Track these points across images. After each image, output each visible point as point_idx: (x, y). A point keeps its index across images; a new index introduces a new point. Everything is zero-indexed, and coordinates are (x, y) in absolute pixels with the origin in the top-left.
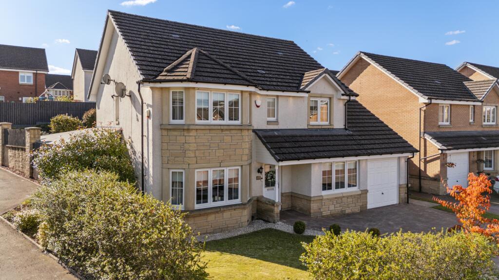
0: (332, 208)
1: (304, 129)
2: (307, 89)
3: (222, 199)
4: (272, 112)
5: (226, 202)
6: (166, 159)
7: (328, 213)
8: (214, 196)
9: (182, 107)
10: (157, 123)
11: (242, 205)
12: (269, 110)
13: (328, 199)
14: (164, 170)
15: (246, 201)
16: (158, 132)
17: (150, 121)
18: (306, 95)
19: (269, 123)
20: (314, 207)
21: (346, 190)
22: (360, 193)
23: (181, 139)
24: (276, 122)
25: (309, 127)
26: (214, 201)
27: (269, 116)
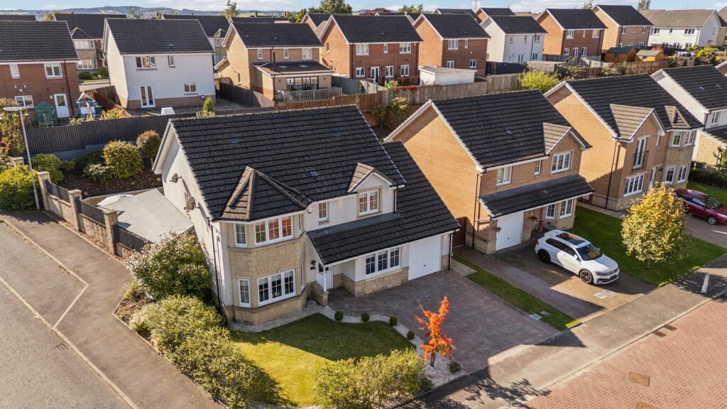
0: (374, 287)
1: (354, 222)
2: (355, 191)
3: (280, 295)
4: (323, 213)
5: (284, 296)
6: (234, 272)
7: (371, 291)
8: (273, 293)
9: (244, 235)
10: (225, 246)
11: (297, 297)
12: (320, 212)
13: (371, 281)
14: (234, 280)
15: (299, 293)
16: (227, 252)
17: (220, 244)
18: (355, 195)
19: (320, 223)
20: (358, 289)
21: (390, 270)
22: (401, 271)
23: (245, 258)
24: (328, 221)
25: (359, 219)
26: (274, 297)
27: (321, 217)
